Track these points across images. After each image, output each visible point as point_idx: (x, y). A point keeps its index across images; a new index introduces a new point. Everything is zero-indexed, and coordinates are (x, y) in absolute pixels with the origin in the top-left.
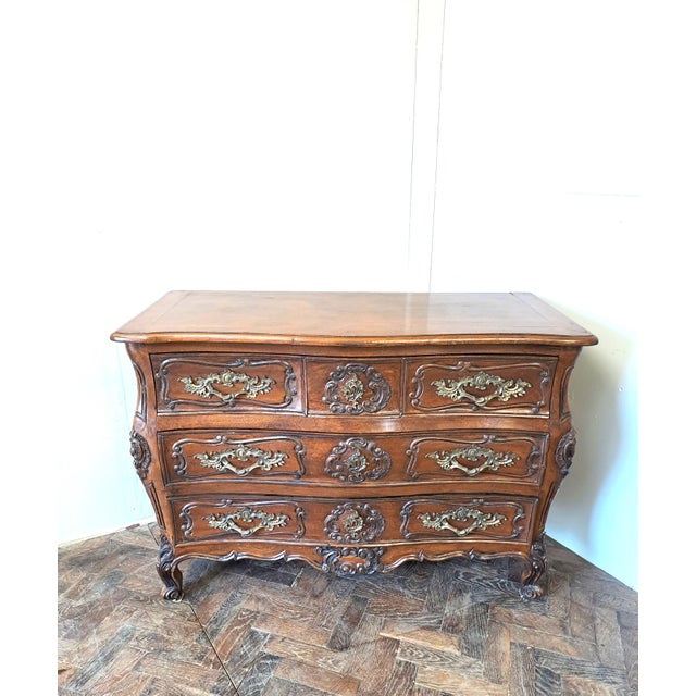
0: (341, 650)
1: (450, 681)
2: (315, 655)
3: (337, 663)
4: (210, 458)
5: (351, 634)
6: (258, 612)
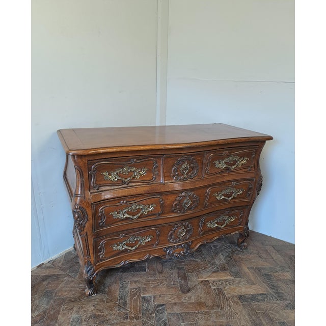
0: (188, 292)
1: (238, 290)
3: (190, 298)
4: (118, 213)
5: (187, 284)
6: (139, 288)
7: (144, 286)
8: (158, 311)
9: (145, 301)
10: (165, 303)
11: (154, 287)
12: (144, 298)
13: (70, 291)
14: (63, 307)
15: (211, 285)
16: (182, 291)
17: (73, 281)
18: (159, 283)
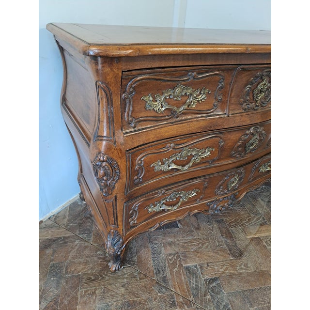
0: (241, 256)
2: (233, 266)
3: (246, 265)
4: (163, 163)
5: (236, 244)
6: (178, 253)
7: (182, 250)
8: (213, 291)
9: (190, 273)
10: (217, 276)
11: (196, 251)
12: (187, 269)
13: (86, 263)
14: (81, 291)
15: (265, 244)
16: (234, 256)
17: (86, 247)
18: (200, 245)
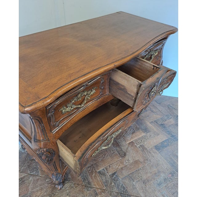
0: (125, 156)
1: (152, 142)
2: (122, 163)
3: (128, 160)
5: (121, 149)
6: (92, 165)
7: (94, 162)
8: (114, 180)
9: (101, 175)
10: (115, 171)
11: (102, 160)
12: (99, 172)
13: (42, 189)
15: (135, 144)
16: (122, 157)
18: (104, 156)
